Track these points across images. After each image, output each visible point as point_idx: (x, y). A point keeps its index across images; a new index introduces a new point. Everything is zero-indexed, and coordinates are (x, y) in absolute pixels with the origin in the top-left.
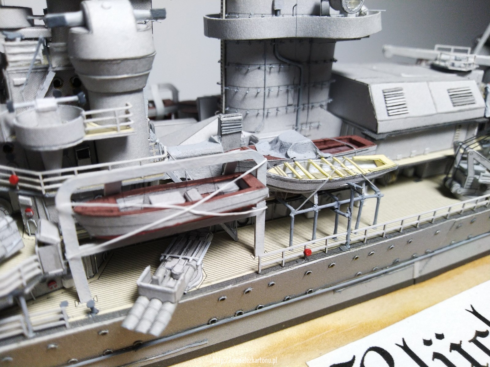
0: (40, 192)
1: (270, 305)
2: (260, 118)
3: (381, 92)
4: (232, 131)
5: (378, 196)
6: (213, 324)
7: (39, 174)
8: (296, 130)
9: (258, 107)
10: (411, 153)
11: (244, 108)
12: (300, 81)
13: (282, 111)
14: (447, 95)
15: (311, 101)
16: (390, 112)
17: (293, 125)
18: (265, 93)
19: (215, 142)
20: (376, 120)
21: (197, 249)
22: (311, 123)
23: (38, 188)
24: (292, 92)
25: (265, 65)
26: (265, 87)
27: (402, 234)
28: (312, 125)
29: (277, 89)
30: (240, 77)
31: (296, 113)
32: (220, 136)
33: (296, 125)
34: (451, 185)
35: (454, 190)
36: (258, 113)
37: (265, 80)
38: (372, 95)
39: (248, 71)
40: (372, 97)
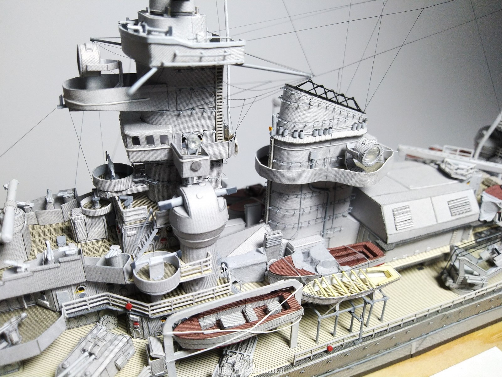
0: (148, 315)
2: (295, 230)
3: (392, 211)
4: (275, 244)
5: (385, 300)
7: (148, 305)
8: (323, 236)
9: (294, 223)
10: (415, 253)
11: (283, 223)
12: (327, 201)
13: (313, 223)
14: (447, 206)
15: (336, 213)
16: (397, 227)
17: (321, 231)
18: (300, 212)
19: (261, 253)
20: (386, 234)
21: (249, 345)
22: (334, 228)
23: (147, 313)
24: (321, 209)
25: (301, 194)
26: (300, 209)
27: (402, 328)
28: (336, 230)
29: (309, 209)
30: (282, 202)
31: (323, 223)
32: (265, 248)
33: (323, 232)
34: (446, 280)
35: (447, 284)
36: (294, 226)
37: (300, 204)
38: (383, 215)
39: (287, 199)
40: (384, 216)
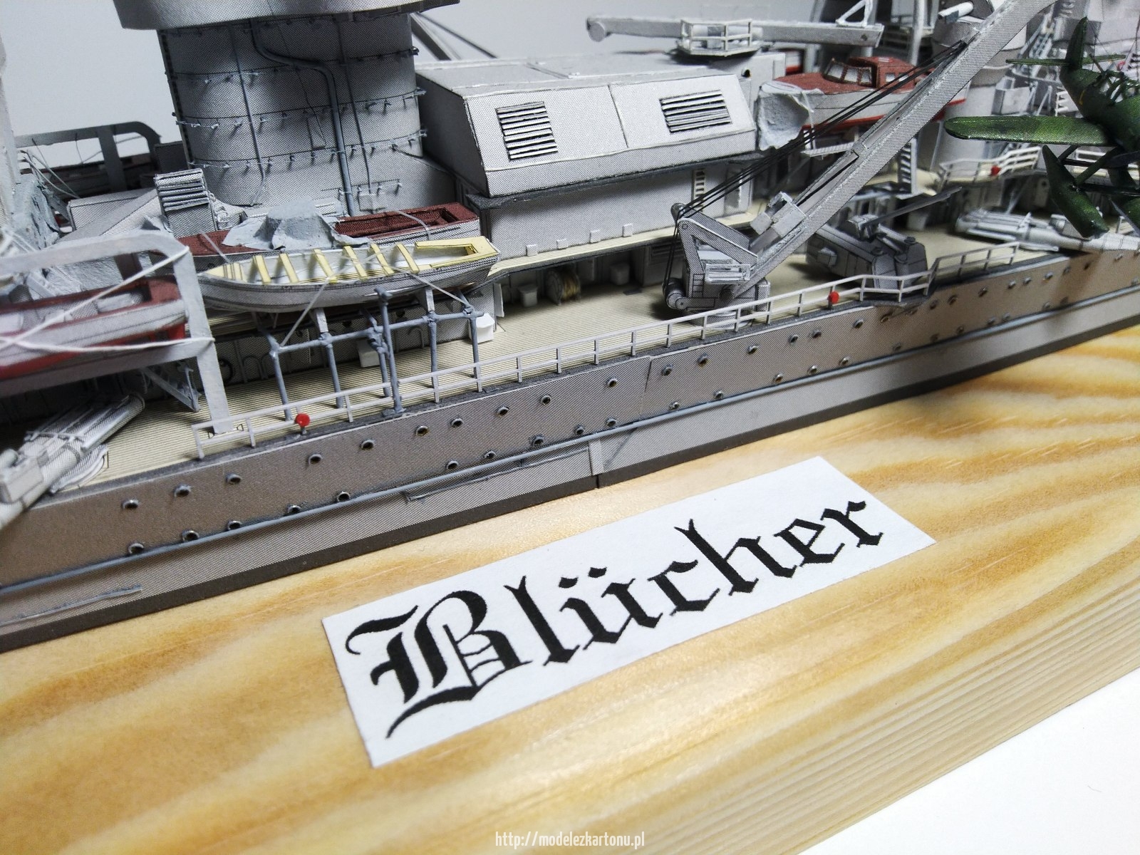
1: (259, 522)
2: (255, 178)
3: (493, 113)
4: (186, 203)
5: (469, 316)
6: (136, 557)
9: (244, 155)
10: (591, 235)
11: (219, 159)
13: (303, 159)
14: (657, 110)
15: (367, 137)
16: (512, 152)
17: (339, 189)
18: (251, 125)
20: (483, 169)
22: (379, 183)
25: (239, 72)
26: (249, 116)
28: (384, 189)
31: (336, 163)
32: (164, 216)
33: (345, 188)
36: (248, 168)
37: (246, 101)
38: (471, 121)
40: (472, 125)
